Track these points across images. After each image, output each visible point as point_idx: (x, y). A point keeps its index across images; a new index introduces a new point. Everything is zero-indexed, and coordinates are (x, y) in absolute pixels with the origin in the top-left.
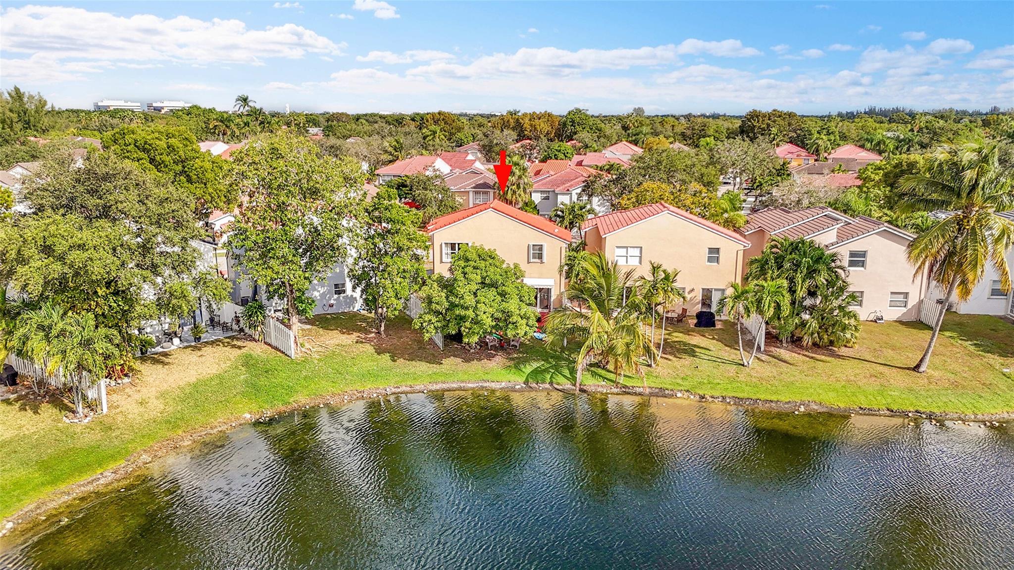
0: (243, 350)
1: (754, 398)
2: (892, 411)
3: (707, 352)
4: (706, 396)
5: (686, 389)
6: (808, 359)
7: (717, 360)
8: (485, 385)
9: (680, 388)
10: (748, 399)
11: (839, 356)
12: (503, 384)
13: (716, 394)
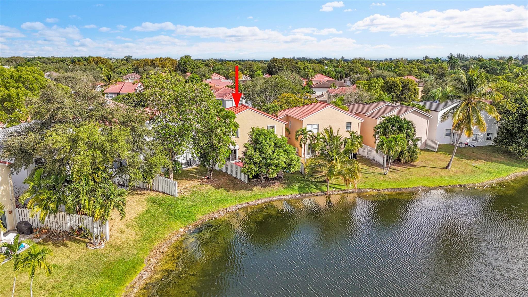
0: (146, 196)
1: (399, 188)
2: (451, 186)
3: (365, 170)
4: (380, 190)
5: (370, 187)
6: (405, 168)
7: (371, 173)
8: (282, 197)
9: (367, 188)
10: (397, 188)
11: (415, 166)
12: (289, 196)
13: (384, 188)
